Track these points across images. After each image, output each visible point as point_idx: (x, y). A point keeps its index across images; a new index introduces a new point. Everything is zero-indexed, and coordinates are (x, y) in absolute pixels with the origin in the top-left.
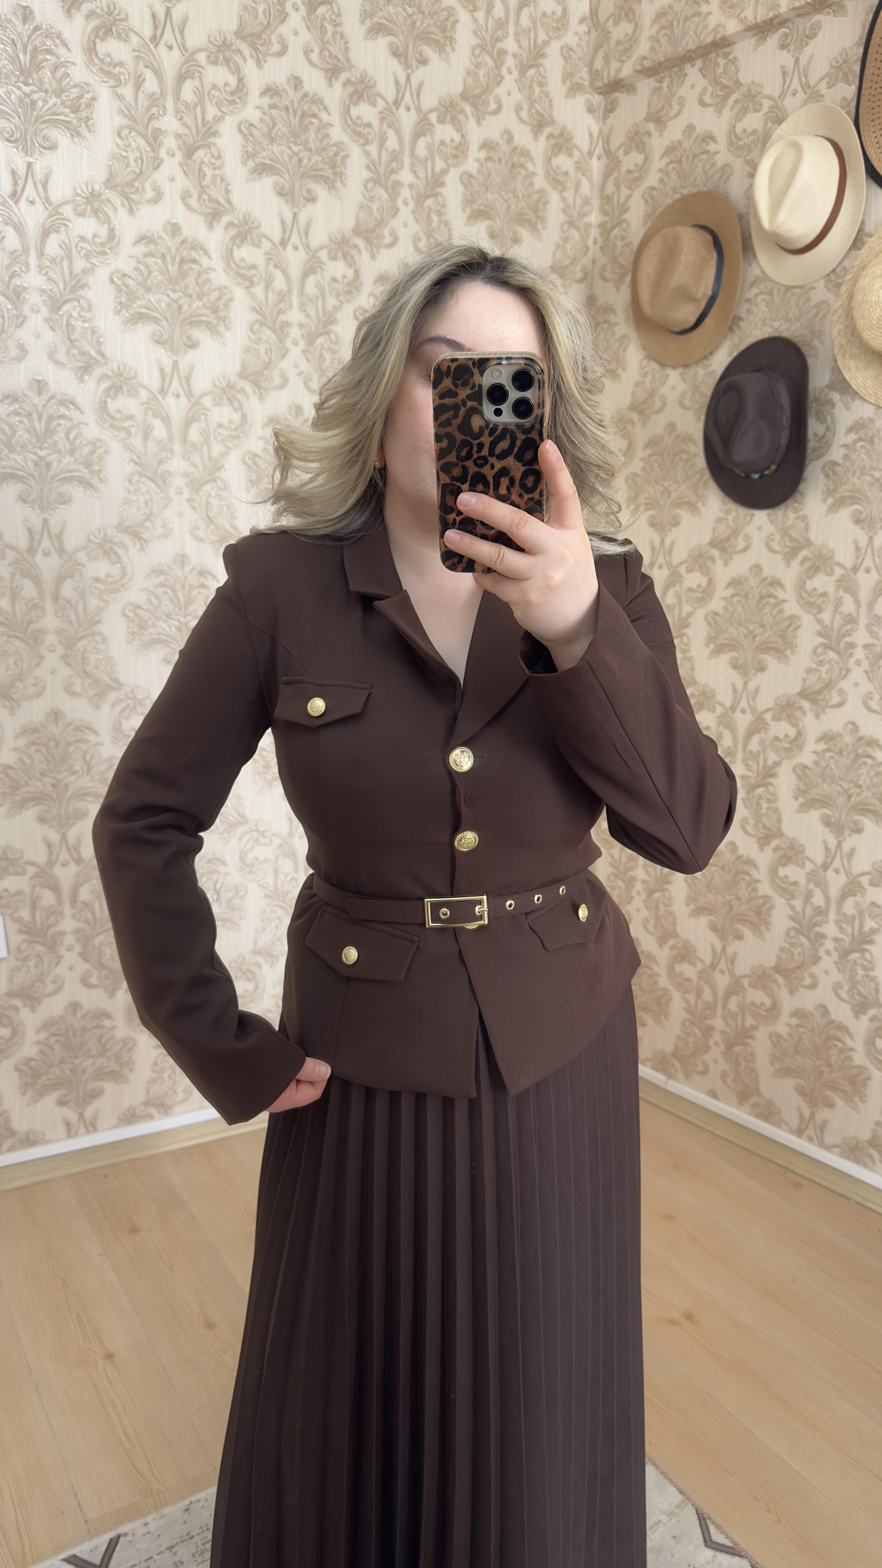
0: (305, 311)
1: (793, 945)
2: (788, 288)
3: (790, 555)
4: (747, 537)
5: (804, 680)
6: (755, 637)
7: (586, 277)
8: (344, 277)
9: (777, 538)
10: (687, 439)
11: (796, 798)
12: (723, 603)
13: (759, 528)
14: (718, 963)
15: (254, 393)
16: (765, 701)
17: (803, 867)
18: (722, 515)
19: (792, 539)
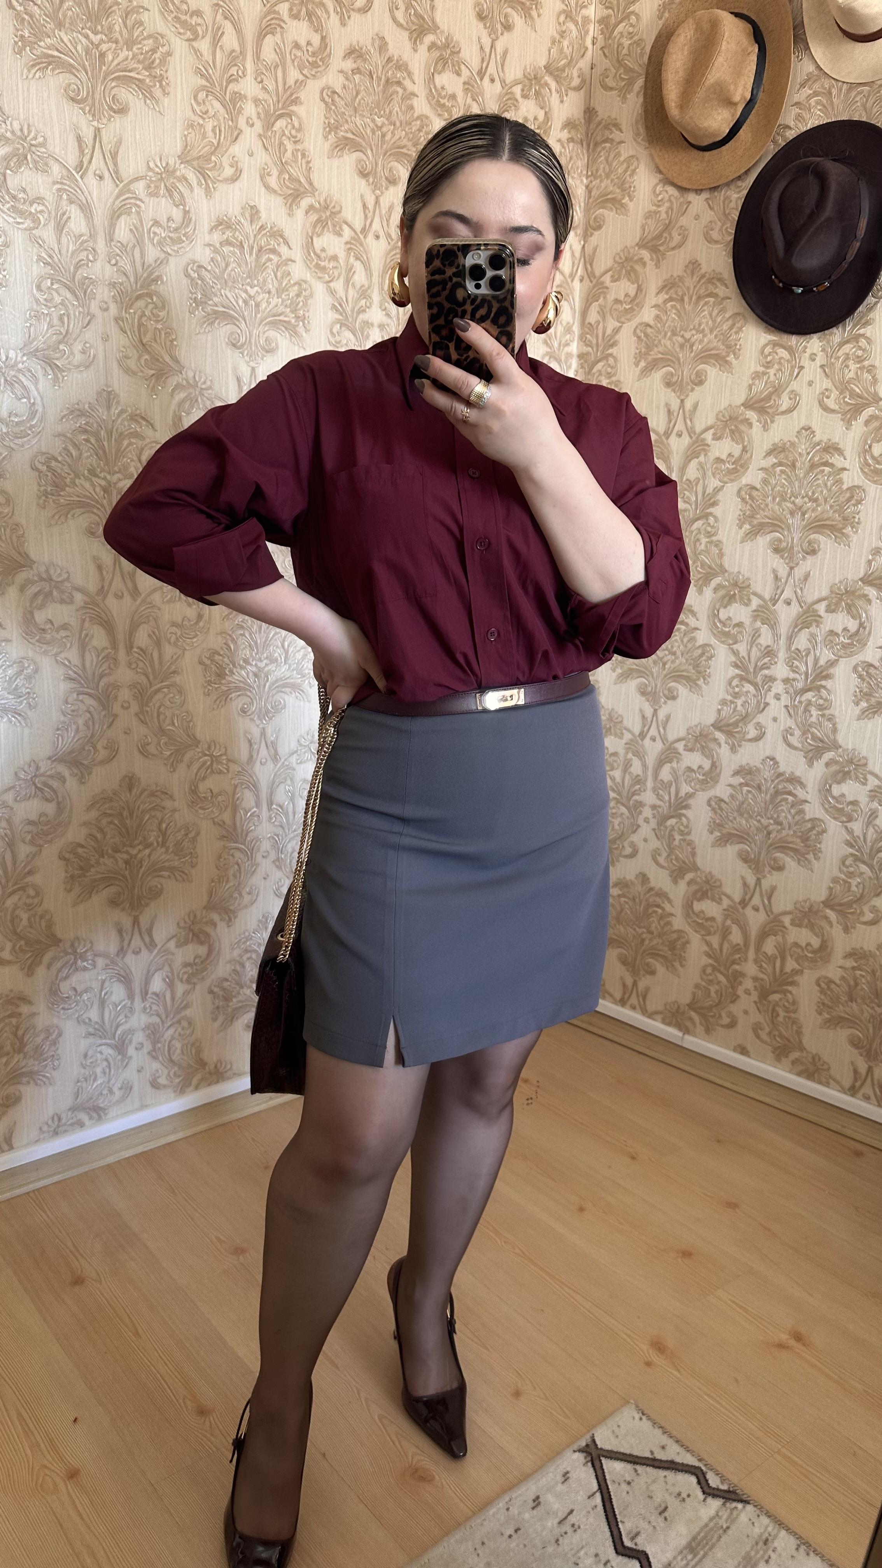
0: (262, 82)
1: (851, 875)
2: (852, 86)
3: (851, 413)
4: (794, 395)
5: (869, 562)
6: (803, 514)
7: (585, 85)
8: (309, 43)
9: (835, 394)
10: (715, 279)
11: (857, 704)
12: (761, 475)
13: (810, 383)
14: (751, 899)
15: (199, 184)
16: (817, 589)
17: (864, 784)
18: (762, 369)
19: (853, 395)
